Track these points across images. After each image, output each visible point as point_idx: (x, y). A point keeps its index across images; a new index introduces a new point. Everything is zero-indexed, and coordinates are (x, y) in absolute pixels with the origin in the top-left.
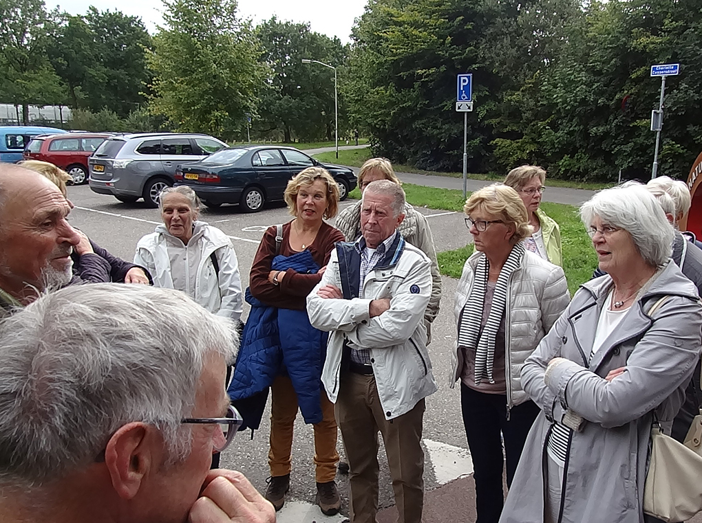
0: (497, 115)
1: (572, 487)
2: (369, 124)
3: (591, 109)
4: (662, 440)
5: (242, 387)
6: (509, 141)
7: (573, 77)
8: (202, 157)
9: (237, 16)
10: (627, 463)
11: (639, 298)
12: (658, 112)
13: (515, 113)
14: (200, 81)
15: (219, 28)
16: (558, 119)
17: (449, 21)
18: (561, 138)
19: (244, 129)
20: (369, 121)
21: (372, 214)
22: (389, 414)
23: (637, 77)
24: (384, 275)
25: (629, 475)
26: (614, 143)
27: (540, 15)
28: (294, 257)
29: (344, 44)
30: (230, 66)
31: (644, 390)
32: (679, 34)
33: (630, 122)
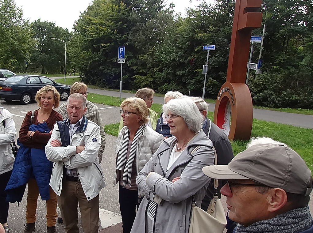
0: (136, 65)
1: (157, 230)
2: (80, 67)
3: (177, 64)
4: (196, 209)
5: (14, 183)
6: (141, 76)
7: (169, 49)
8: (4, 79)
9: (23, 18)
10: (181, 219)
11: (187, 146)
12: (206, 66)
13: (144, 65)
14: (5, 46)
15: (14, 23)
16: (163, 67)
17: (116, 23)
18: (164, 76)
19: (24, 68)
20: (80, 65)
21: (74, 109)
22: (89, 198)
23: (197, 50)
24: (80, 135)
25: (182, 225)
26: (187, 79)
27: (156, 22)
28: (39, 125)
29: (70, 32)
30: (19, 39)
31: (188, 187)
32: (216, 33)
33: (194, 70)
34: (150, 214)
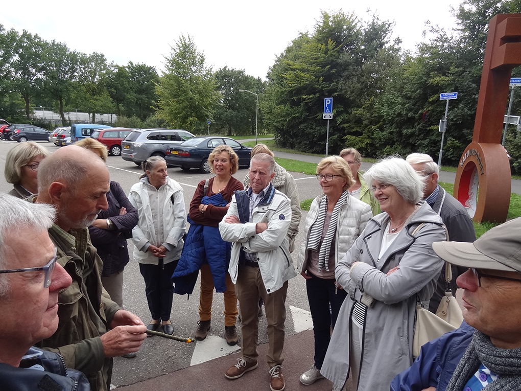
0: (348, 122)
1: (368, 342)
2: (275, 126)
3: (404, 119)
4: (423, 312)
6: (354, 137)
7: (393, 100)
8: (181, 142)
9: (205, 65)
10: (402, 326)
11: (406, 224)
12: (444, 120)
13: (358, 121)
14: (183, 101)
15: (194, 72)
16: (384, 124)
17: (322, 68)
18: (385, 136)
19: (206, 129)
20: (275, 124)
21: (258, 174)
22: (269, 290)
23: (433, 101)
24: (263, 209)
25: (403, 334)
26: (417, 139)
27: (375, 65)
28: (214, 197)
29: (263, 81)
30: (200, 93)
31: (410, 281)
32: (460, 75)
33: (428, 127)
34: (356, 319)
